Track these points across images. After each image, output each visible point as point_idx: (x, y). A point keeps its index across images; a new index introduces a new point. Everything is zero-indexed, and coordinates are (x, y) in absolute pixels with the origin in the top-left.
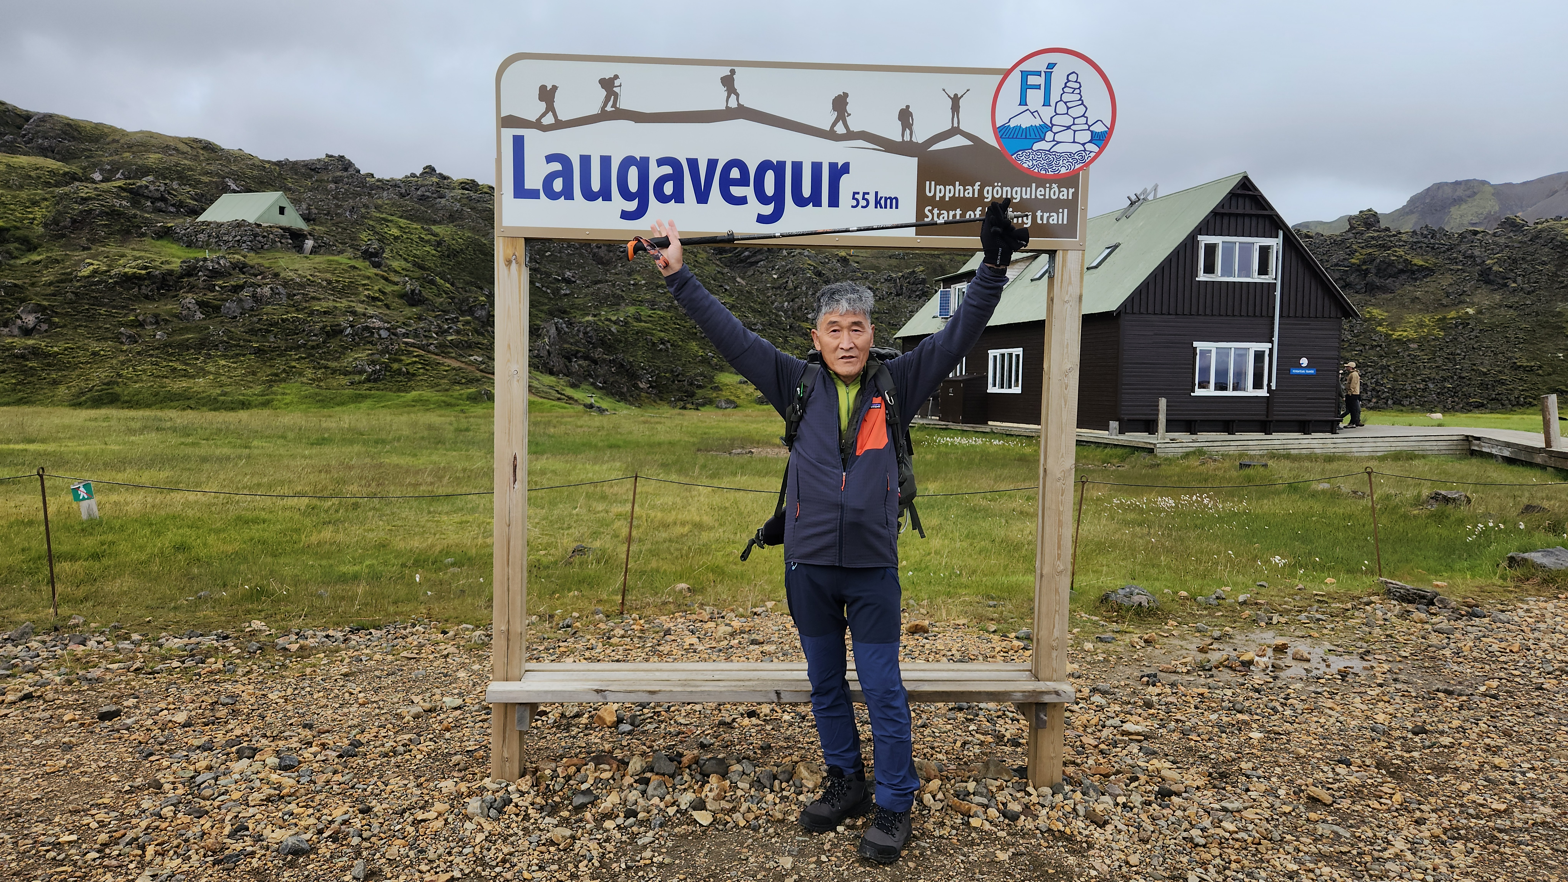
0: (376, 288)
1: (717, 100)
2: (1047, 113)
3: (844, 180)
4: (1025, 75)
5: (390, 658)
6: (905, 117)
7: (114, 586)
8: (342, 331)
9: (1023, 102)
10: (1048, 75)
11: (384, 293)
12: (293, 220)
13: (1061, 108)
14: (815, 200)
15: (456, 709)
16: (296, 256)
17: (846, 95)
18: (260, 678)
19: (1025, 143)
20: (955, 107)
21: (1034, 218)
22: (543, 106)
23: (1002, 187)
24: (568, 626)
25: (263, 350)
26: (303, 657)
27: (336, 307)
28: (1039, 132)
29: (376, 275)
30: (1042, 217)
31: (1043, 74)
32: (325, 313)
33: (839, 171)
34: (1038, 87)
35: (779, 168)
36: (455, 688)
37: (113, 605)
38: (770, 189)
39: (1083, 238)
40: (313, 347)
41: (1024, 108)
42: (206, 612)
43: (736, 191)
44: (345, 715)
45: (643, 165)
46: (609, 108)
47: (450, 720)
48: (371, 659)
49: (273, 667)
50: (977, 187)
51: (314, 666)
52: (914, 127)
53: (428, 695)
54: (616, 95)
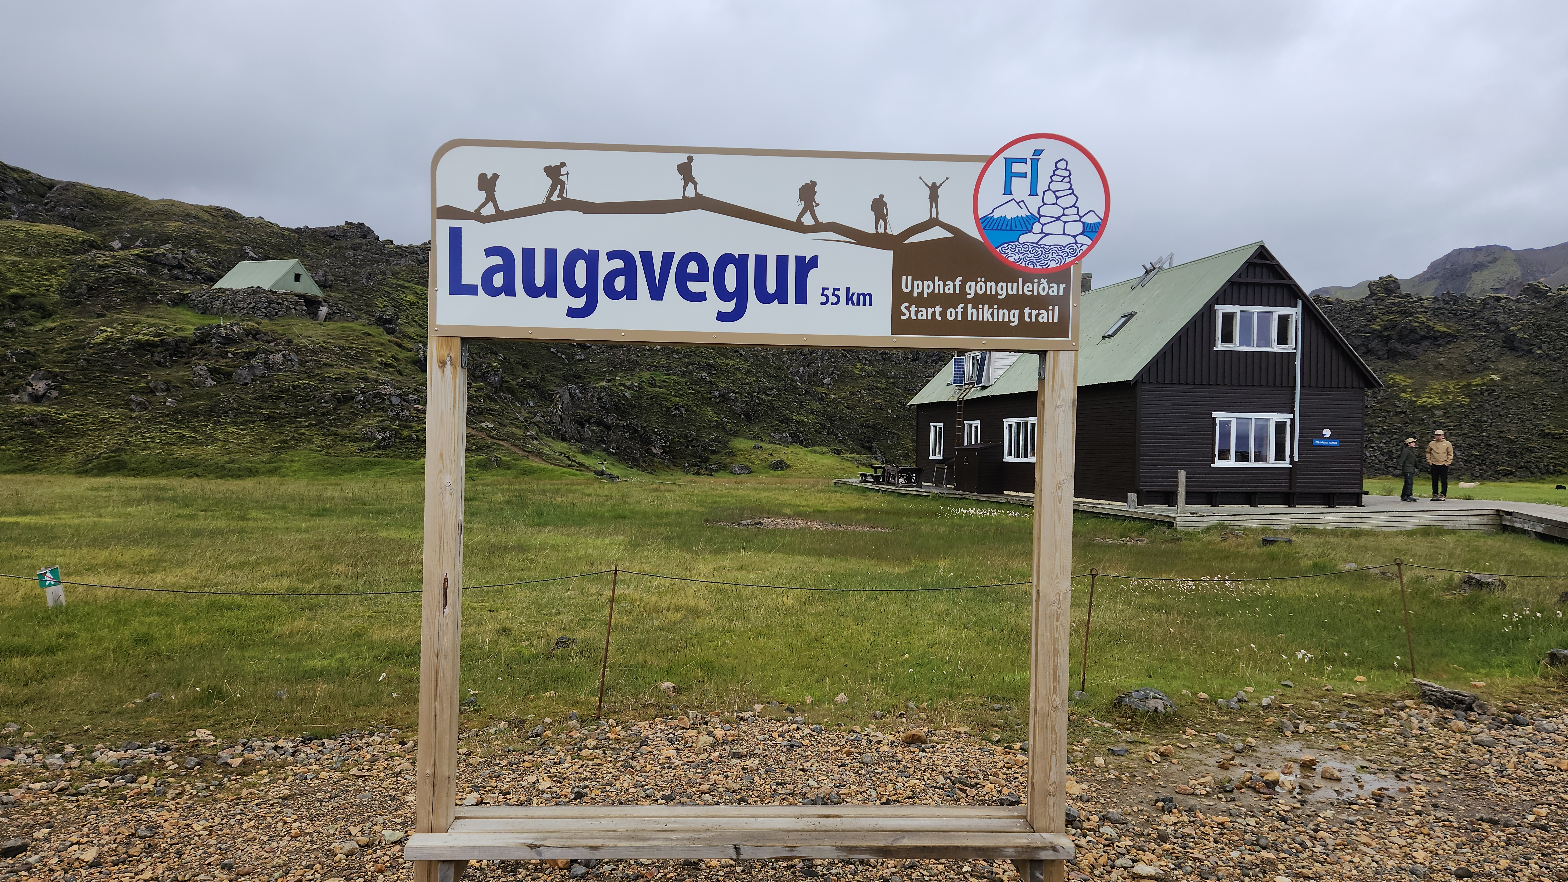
0: (389, 354)
1: (674, 189)
2: (1034, 203)
3: (813, 275)
4: (1009, 162)
5: (338, 774)
6: (879, 207)
7: (61, 686)
8: (353, 398)
9: (1008, 191)
10: (1035, 163)
11: (397, 359)
12: (309, 287)
13: (1050, 198)
14: (781, 296)
15: (395, 843)
16: (310, 323)
17: (814, 184)
18: (190, 802)
19: (1011, 235)
20: (934, 197)
21: (1022, 315)
22: (482, 196)
23: (985, 282)
24: (537, 735)
25: (274, 417)
26: (243, 774)
27: (348, 374)
28: (1026, 224)
29: (390, 341)
30: (1030, 315)
31: (1029, 161)
32: (336, 379)
33: (806, 265)
34: (1024, 175)
35: (741, 262)
36: (400, 816)
37: (57, 709)
38: (731, 284)
39: (1076, 338)
40: (323, 414)
41: (1009, 197)
42: (149, 719)
43: (694, 287)
44: (273, 851)
45: (592, 258)
46: (555, 198)
47: (386, 858)
48: (317, 778)
49: (208, 787)
50: (958, 282)
51: (254, 785)
52: (889, 218)
53: (369, 824)
54: (563, 184)
